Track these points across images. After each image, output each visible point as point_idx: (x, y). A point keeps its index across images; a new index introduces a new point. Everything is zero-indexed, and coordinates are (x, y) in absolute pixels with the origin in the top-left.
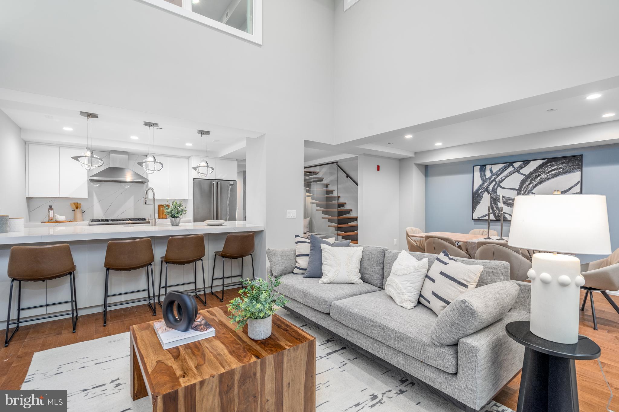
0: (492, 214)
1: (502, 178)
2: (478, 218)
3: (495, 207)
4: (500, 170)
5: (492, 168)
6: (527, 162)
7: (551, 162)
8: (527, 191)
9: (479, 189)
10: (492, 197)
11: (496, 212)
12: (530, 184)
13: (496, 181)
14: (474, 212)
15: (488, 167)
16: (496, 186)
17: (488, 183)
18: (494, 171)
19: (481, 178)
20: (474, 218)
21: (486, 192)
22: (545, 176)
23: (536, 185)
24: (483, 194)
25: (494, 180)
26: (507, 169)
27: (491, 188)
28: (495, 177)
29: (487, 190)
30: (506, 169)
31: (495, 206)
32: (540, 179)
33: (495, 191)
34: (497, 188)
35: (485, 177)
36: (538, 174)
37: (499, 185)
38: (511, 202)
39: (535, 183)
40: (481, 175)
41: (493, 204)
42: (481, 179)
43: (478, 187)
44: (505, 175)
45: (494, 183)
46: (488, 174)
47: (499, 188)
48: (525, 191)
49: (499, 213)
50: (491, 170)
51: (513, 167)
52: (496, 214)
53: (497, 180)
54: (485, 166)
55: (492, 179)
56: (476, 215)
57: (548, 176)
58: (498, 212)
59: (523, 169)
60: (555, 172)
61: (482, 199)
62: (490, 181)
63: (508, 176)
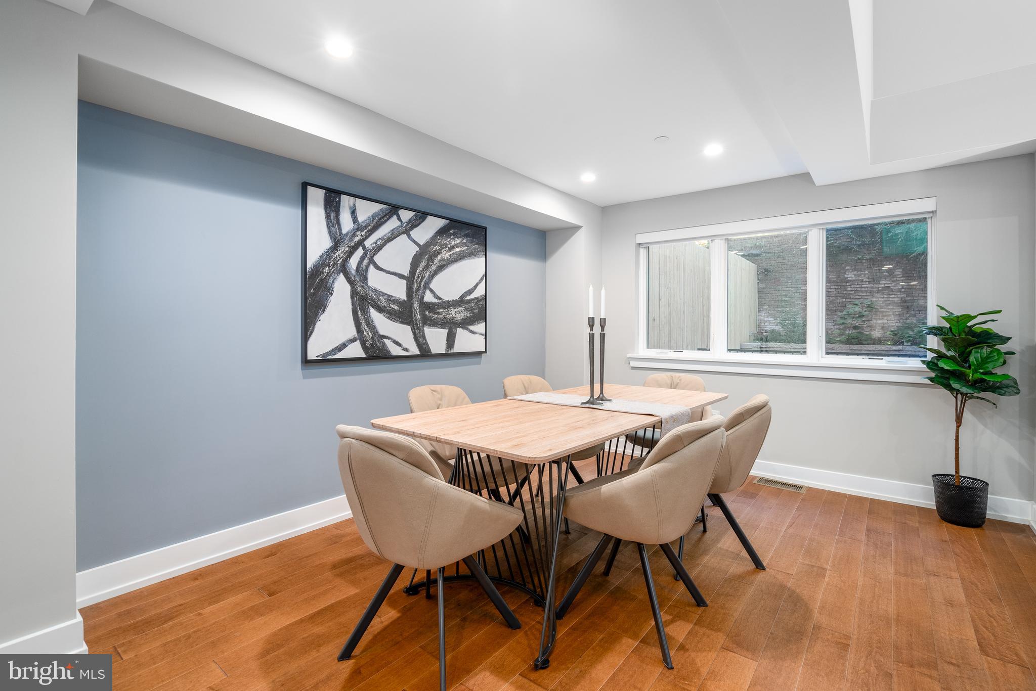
0: (358, 341)
1: (378, 243)
2: (323, 355)
3: (363, 322)
4: (373, 217)
5: (355, 205)
6: (421, 216)
7: (454, 228)
8: (423, 283)
9: (324, 261)
10: (354, 293)
11: (366, 335)
12: (426, 267)
13: (364, 248)
14: (310, 336)
15: (346, 202)
16: (366, 261)
17: (347, 249)
18: (361, 218)
19: (329, 228)
20: (311, 356)
21: (342, 274)
22: (447, 255)
23: (436, 273)
24: (333, 282)
25: (361, 243)
26: (388, 219)
27: (353, 262)
28: (363, 234)
29: (344, 270)
30: (386, 221)
31: (365, 319)
32: (440, 261)
33: (362, 274)
34: (367, 267)
35: (340, 229)
36: (437, 248)
37: (372, 261)
38: (396, 308)
39: (434, 268)
40: (328, 217)
41: (360, 313)
42: (330, 232)
43: (321, 257)
44: (384, 234)
45: (360, 252)
46: (347, 224)
47: (372, 267)
48: (420, 283)
49: (373, 338)
50: (353, 213)
51: (399, 219)
52: (367, 341)
53: (369, 243)
54: (339, 193)
55: (356, 239)
56: (317, 348)
57: (450, 255)
58: (371, 335)
59: (415, 230)
60: (458, 250)
61: (332, 294)
62: (353, 244)
63: (389, 240)
